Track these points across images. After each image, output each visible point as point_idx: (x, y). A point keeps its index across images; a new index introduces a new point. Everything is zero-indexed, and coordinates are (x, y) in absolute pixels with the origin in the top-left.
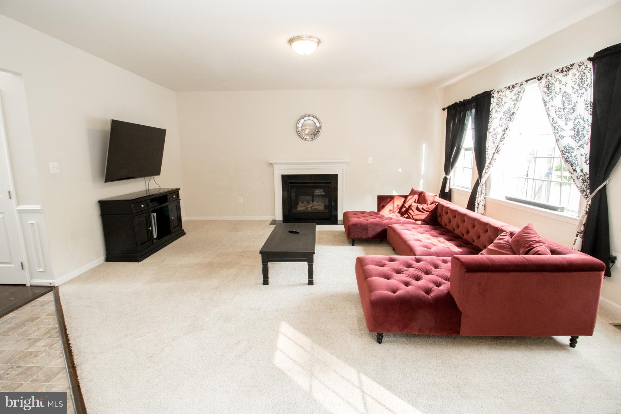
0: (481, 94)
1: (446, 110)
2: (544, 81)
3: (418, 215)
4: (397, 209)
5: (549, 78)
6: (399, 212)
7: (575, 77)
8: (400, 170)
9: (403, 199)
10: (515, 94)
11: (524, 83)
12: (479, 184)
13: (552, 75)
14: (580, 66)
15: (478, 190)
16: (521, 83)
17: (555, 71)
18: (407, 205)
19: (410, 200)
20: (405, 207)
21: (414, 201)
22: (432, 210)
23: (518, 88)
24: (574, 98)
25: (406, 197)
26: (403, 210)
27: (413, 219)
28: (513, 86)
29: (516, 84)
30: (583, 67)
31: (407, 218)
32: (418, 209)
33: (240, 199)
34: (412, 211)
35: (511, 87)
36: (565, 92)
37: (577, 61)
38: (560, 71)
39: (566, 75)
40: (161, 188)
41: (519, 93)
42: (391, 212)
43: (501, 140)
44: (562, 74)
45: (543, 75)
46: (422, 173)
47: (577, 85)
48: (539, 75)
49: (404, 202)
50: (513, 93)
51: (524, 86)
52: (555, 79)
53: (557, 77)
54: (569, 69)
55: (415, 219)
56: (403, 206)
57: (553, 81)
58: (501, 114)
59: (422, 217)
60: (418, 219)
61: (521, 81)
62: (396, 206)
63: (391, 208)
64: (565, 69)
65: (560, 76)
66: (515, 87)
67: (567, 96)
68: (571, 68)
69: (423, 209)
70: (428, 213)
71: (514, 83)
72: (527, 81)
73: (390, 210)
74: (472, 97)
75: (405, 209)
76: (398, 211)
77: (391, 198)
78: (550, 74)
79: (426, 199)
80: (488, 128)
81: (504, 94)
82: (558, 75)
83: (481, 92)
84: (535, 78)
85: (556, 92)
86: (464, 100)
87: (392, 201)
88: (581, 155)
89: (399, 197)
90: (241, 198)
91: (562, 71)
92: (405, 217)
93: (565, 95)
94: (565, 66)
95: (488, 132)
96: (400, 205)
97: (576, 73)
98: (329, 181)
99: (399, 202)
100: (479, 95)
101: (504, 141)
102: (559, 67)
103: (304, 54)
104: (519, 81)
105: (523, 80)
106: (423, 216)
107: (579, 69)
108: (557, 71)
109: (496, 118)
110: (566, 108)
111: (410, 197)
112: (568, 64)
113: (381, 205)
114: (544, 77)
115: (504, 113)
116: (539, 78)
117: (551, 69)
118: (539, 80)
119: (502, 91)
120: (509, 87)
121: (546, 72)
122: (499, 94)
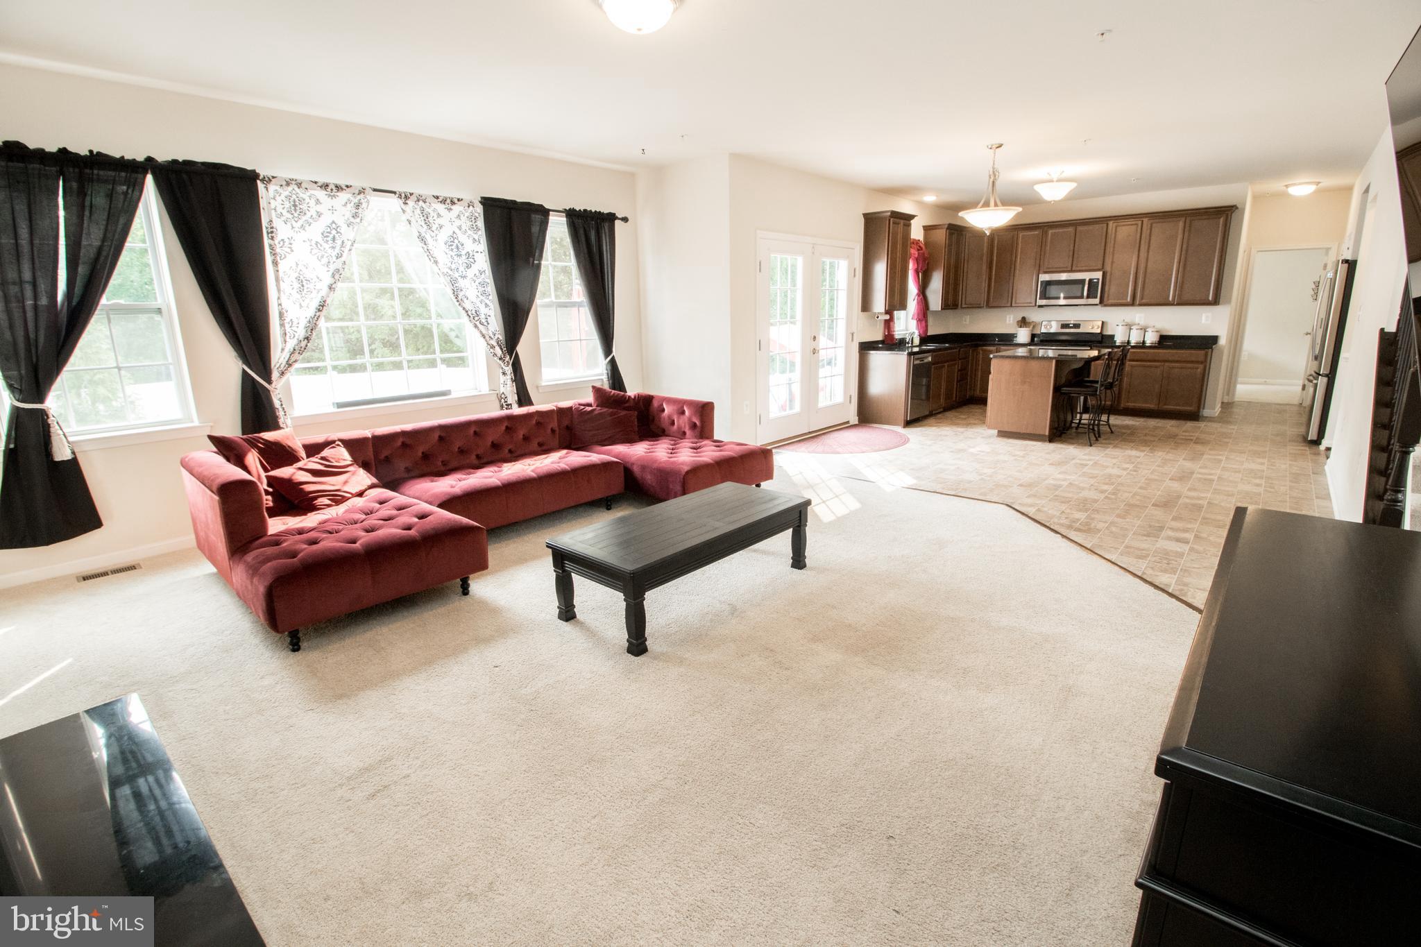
2: (412, 205)
5: (421, 202)
10: (345, 205)
11: (368, 191)
12: (268, 391)
13: (427, 201)
14: (469, 205)
16: (361, 189)
17: (434, 196)
23: (351, 196)
29: (347, 186)
35: (332, 186)
37: (467, 197)
38: (440, 199)
39: (450, 210)
44: (443, 206)
48: (401, 190)
50: (339, 200)
51: (368, 199)
52: (432, 208)
53: (434, 206)
61: (364, 185)
66: (343, 189)
71: (342, 183)
72: (375, 190)
78: (423, 198)
81: (310, 191)
82: (435, 203)
85: (437, 228)
91: (444, 201)
102: (443, 193)
104: (357, 184)
108: (437, 198)
110: (463, 255)
114: (414, 198)
116: (403, 195)
117: (427, 191)
118: (400, 196)
119: (304, 185)
120: (327, 186)
121: (417, 191)
122: (290, 189)
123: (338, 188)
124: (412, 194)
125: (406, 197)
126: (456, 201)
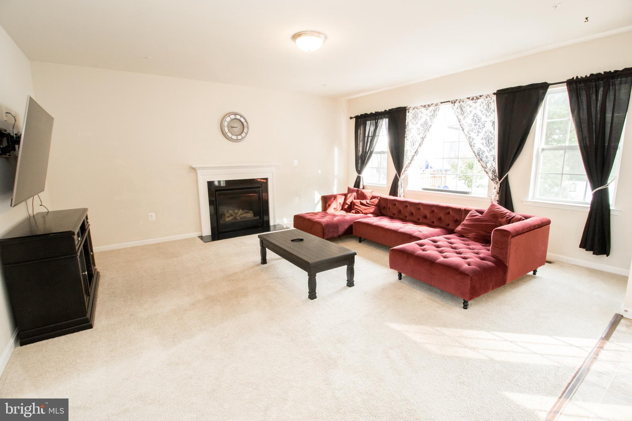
0: (394, 109)
1: (354, 119)
2: (457, 104)
3: (366, 209)
4: (340, 206)
5: (461, 103)
6: (342, 209)
7: (483, 104)
8: (320, 172)
9: (344, 197)
10: (431, 112)
11: (439, 104)
12: (399, 180)
13: (464, 101)
14: (487, 97)
15: (399, 185)
16: (436, 104)
17: (467, 98)
18: (348, 202)
19: (350, 197)
20: (347, 204)
21: (354, 198)
22: (376, 203)
23: (433, 107)
24: (484, 118)
25: (346, 195)
26: (346, 207)
27: (363, 213)
28: (428, 105)
29: (432, 104)
30: (488, 98)
31: (356, 213)
32: (362, 204)
33: (151, 216)
34: (356, 206)
36: (475, 113)
37: (485, 93)
38: (471, 99)
39: (476, 102)
40: (49, 211)
41: (435, 111)
42: (335, 210)
43: (420, 145)
44: (473, 101)
45: (456, 100)
46: (336, 173)
47: (484, 109)
48: (453, 100)
49: (345, 199)
50: (429, 111)
51: (439, 107)
52: (467, 104)
53: (468, 102)
54: (477, 98)
55: (365, 213)
56: (345, 203)
57: (465, 105)
58: (418, 126)
59: (371, 211)
60: (368, 212)
61: (437, 102)
62: (338, 204)
63: (335, 207)
64: (475, 98)
65: (471, 102)
66: (430, 106)
67: (477, 117)
68: (479, 98)
69: (367, 203)
70: (374, 206)
71: (430, 104)
72: (442, 103)
73: (335, 209)
74: (385, 111)
75: (347, 206)
76: (340, 208)
77: (335, 197)
78: (462, 100)
79: (365, 195)
80: (406, 135)
81: (420, 110)
82: (468, 101)
83: (394, 107)
84: (449, 102)
85: (468, 113)
86: (376, 112)
87: (336, 199)
88: (491, 156)
89: (340, 196)
90: (153, 214)
91: (473, 99)
92: (353, 213)
93: (476, 115)
94: (475, 96)
95: (406, 139)
96: (342, 203)
97: (484, 101)
98: (258, 186)
99: (341, 200)
100: (392, 109)
101: (422, 146)
102: (471, 96)
103: (309, 50)
104: (435, 102)
105: (439, 101)
106: (372, 209)
107: (486, 99)
108: (469, 98)
109: (413, 128)
110: (478, 125)
111: (349, 195)
112: (478, 95)
113: (327, 205)
114: (458, 101)
115: (421, 125)
116: (453, 102)
117: (464, 97)
118: (452, 103)
119: (418, 108)
120: (425, 106)
121: (459, 98)
122: (415, 110)
123: (429, 106)
124: (457, 100)
125: (454, 102)
126: (479, 97)
